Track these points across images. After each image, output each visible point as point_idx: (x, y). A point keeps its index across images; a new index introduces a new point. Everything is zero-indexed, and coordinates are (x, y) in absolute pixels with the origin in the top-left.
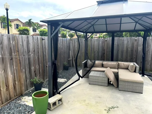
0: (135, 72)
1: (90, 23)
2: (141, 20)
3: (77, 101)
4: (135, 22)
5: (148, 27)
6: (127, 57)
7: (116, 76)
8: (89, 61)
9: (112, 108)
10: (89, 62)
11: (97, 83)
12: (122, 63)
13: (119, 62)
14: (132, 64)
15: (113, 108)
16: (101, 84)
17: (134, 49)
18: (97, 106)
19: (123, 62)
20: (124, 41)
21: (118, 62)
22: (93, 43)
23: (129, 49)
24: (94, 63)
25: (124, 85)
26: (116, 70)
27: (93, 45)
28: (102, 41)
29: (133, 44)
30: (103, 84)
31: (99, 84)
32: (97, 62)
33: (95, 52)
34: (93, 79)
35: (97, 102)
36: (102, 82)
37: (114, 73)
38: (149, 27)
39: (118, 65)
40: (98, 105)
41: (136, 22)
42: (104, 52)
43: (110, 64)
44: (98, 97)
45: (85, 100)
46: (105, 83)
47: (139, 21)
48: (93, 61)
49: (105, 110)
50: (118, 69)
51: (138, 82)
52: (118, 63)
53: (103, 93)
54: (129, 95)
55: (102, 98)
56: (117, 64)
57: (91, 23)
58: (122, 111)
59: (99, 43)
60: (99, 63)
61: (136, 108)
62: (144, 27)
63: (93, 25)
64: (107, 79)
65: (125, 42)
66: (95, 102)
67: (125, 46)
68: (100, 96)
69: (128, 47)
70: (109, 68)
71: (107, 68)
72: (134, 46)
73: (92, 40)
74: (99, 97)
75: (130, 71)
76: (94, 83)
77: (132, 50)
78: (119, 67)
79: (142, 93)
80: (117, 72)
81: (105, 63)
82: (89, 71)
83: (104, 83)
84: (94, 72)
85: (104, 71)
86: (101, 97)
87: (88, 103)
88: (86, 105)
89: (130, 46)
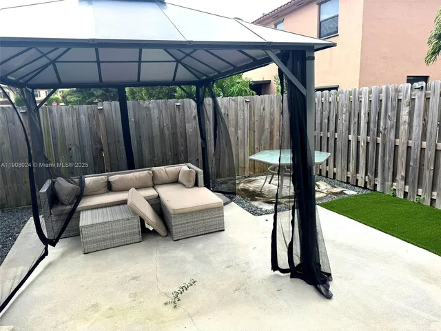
0: (196, 185)
1: (45, 55)
2: (192, 57)
3: (71, 319)
4: (174, 60)
5: (204, 75)
6: (164, 154)
7: (158, 206)
8: (61, 181)
9: (181, 290)
10: (64, 185)
11: (108, 243)
12: (161, 170)
13: (154, 168)
14: (184, 167)
15: (184, 288)
16: (122, 241)
17: (178, 130)
18: (140, 303)
19: (162, 168)
20: (152, 111)
21: (149, 170)
22: (57, 121)
23: (167, 132)
24: (82, 183)
25: (185, 224)
26: (151, 192)
27: (57, 126)
28: (87, 114)
29: (173, 118)
30: (129, 239)
31: (117, 241)
32: (89, 180)
33: (70, 149)
34: (96, 236)
35: (135, 295)
36: (126, 235)
37: (149, 200)
38: (207, 76)
39: (154, 176)
40: (141, 300)
41: (178, 61)
42: (99, 146)
43: (131, 179)
44: (131, 278)
45: (95, 307)
46: (134, 234)
47: (184, 57)
48: (77, 180)
49: (166, 304)
50: (153, 187)
51: (212, 206)
52: (151, 172)
53: (138, 263)
54: (200, 245)
55: (142, 278)
56: (150, 174)
57: (48, 56)
58: (204, 288)
59: (78, 119)
60: (97, 181)
61: (228, 267)
62: (194, 74)
63: (53, 62)
64: (137, 223)
65: (154, 113)
66: (130, 297)
67: (156, 123)
68: (134, 276)
69: (164, 126)
70: (133, 190)
71: (127, 190)
72: (176, 123)
73: (51, 111)
74: (134, 278)
75: (185, 185)
76: (102, 244)
77: (174, 134)
78: (156, 182)
79: (224, 230)
80: (155, 197)
81: (115, 177)
82: (73, 215)
83: (131, 234)
84: (89, 212)
85: (124, 202)
86: (140, 277)
87: (110, 309)
88: (108, 317)
89: (167, 122)
